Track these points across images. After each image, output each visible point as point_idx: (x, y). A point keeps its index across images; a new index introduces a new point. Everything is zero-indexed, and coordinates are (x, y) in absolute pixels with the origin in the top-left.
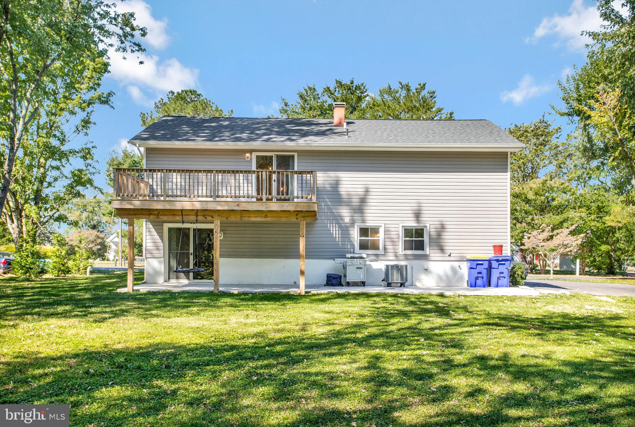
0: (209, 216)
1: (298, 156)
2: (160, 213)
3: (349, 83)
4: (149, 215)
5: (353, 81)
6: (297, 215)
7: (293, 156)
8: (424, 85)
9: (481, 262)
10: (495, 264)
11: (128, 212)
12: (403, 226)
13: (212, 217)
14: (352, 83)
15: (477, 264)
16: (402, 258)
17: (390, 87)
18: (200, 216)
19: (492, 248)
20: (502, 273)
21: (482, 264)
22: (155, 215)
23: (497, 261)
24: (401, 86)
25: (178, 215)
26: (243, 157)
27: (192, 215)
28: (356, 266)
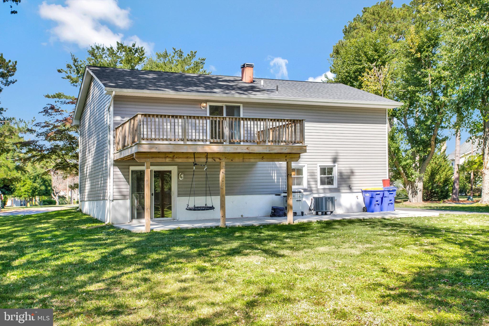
0: (217, 158)
1: (243, 106)
2: (176, 156)
3: (131, 46)
4: (165, 158)
5: (135, 45)
6: (286, 157)
7: (239, 107)
8: (195, 53)
9: (379, 193)
10: (386, 194)
11: (146, 156)
12: (320, 166)
13: (220, 159)
14: (134, 46)
15: (377, 194)
16: (321, 191)
17: (166, 52)
18: (210, 158)
19: (382, 182)
20: (391, 200)
21: (379, 194)
22: (170, 157)
23: (389, 191)
24: (174, 52)
25: (191, 158)
26: (199, 106)
27: (203, 158)
28: (297, 199)
